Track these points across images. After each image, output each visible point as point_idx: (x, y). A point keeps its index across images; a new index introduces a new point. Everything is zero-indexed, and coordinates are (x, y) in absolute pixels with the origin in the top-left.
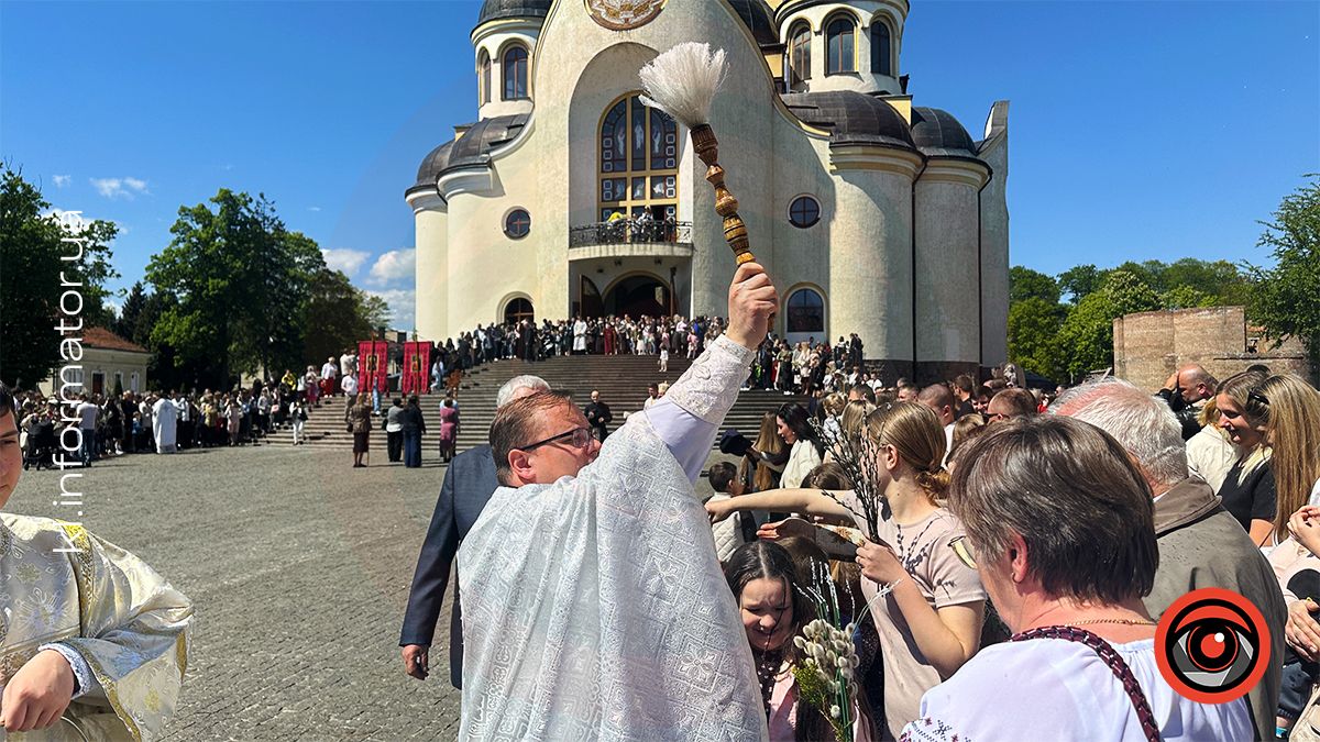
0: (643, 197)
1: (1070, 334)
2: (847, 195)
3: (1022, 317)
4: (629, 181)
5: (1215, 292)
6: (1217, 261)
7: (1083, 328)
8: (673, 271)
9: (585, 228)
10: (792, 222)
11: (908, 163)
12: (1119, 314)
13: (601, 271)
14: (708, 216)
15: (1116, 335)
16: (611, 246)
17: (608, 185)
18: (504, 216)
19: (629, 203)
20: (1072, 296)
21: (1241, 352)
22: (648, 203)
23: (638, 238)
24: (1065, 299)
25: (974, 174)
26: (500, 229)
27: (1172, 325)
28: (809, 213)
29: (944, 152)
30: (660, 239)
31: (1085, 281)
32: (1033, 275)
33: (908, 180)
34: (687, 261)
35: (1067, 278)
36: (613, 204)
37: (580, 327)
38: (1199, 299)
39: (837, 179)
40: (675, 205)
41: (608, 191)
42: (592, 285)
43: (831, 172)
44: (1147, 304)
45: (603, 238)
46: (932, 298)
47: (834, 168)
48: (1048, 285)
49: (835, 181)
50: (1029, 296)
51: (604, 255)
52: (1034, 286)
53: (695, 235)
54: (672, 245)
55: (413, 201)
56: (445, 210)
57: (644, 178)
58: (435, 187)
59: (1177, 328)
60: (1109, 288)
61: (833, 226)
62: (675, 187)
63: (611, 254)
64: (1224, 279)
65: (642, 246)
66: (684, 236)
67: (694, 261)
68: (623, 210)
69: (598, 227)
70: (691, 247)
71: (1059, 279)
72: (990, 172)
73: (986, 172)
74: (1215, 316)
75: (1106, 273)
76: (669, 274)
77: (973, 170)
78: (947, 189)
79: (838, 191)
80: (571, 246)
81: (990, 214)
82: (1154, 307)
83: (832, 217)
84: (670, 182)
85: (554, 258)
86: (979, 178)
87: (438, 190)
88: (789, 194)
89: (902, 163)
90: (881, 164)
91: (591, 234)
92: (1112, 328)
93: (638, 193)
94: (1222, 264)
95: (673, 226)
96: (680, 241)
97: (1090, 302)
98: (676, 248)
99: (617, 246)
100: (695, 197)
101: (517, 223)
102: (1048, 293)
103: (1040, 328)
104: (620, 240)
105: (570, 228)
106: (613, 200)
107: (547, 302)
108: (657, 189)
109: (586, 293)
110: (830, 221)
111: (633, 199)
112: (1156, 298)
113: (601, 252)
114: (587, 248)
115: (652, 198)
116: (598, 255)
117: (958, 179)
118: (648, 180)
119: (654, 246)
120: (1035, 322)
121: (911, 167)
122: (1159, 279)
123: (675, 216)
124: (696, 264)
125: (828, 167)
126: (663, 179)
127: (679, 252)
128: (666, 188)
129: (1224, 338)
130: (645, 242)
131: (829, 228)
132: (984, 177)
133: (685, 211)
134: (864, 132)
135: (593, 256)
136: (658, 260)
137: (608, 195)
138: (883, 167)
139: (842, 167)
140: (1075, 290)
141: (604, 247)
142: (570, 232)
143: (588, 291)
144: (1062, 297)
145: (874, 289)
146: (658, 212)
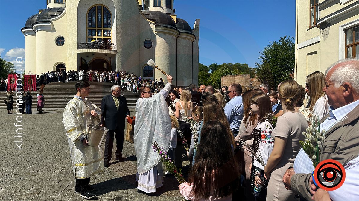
0: (101, 36)
1: (211, 80)
2: (160, 40)
3: (200, 76)
4: (97, 30)
5: (244, 71)
6: (244, 64)
7: (214, 79)
8: (110, 58)
9: (82, 44)
10: (145, 46)
11: (175, 33)
12: (223, 76)
13: (88, 57)
14: (121, 43)
15: (222, 81)
16: (91, 49)
17: (90, 31)
18: (55, 39)
19: (96, 37)
20: (211, 71)
21: (249, 86)
22: (102, 37)
23: (99, 48)
24: (210, 72)
25: (191, 38)
26: (54, 42)
27: (234, 79)
28: (150, 44)
29: (184, 31)
30: (106, 48)
31: (214, 67)
32: (203, 65)
33: (175, 38)
34: (114, 56)
35: (210, 66)
36: (91, 37)
37: (81, 73)
38: (240, 73)
39: (157, 36)
40: (111, 39)
41: (90, 33)
42: (85, 61)
43: (155, 33)
44: (229, 74)
45: (88, 47)
46: (181, 69)
47: (156, 32)
48: (206, 68)
49: (156, 36)
50: (202, 71)
51: (89, 52)
52: (203, 68)
53: (117, 48)
54: (110, 50)
55: (24, 32)
56: (35, 35)
57: (101, 30)
58: (32, 28)
59: (235, 80)
60: (220, 69)
61: (156, 48)
62: (111, 33)
63: (91, 52)
64: (245, 68)
65: (101, 50)
66: (113, 48)
67: (117, 55)
68: (95, 39)
69: (87, 44)
70: (116, 51)
71: (208, 67)
72: (195, 38)
73: (194, 37)
74: (244, 77)
75: (219, 66)
76: (109, 59)
77: (191, 37)
78: (185, 41)
79: (157, 39)
80: (78, 49)
81: (195, 49)
82: (230, 74)
83: (155, 46)
84: (109, 32)
85: (72, 52)
86: (193, 39)
87: (33, 29)
88: (144, 39)
89: (174, 33)
90: (169, 33)
91: (85, 45)
92: (221, 79)
93: (99, 34)
94: (245, 65)
95: (110, 45)
96: (113, 49)
97: (216, 73)
98: (111, 51)
99: (93, 49)
100: (117, 37)
101: (60, 41)
102: (206, 70)
103: (204, 79)
104: (94, 48)
105: (78, 43)
106: (91, 36)
107: (70, 65)
108: (105, 34)
109: (83, 63)
110: (155, 47)
111: (98, 36)
112: (231, 72)
113: (88, 51)
114: (83, 50)
115: (104, 36)
116: (87, 52)
117: (188, 39)
118: (102, 31)
119: (105, 50)
120: (203, 77)
121: (176, 34)
122: (231, 67)
123: (111, 42)
124: (117, 56)
125: (155, 32)
126: (107, 31)
127: (112, 52)
128: (108, 33)
129: (245, 82)
130: (102, 49)
131: (155, 49)
132: (194, 39)
133: (114, 41)
134: (164, 23)
135: (85, 52)
136: (106, 54)
137: (90, 34)
138: (169, 34)
139: (158, 32)
140: (212, 70)
141: (89, 50)
142: (78, 44)
143: (84, 62)
144: (209, 71)
145: (167, 66)
146: (106, 40)
